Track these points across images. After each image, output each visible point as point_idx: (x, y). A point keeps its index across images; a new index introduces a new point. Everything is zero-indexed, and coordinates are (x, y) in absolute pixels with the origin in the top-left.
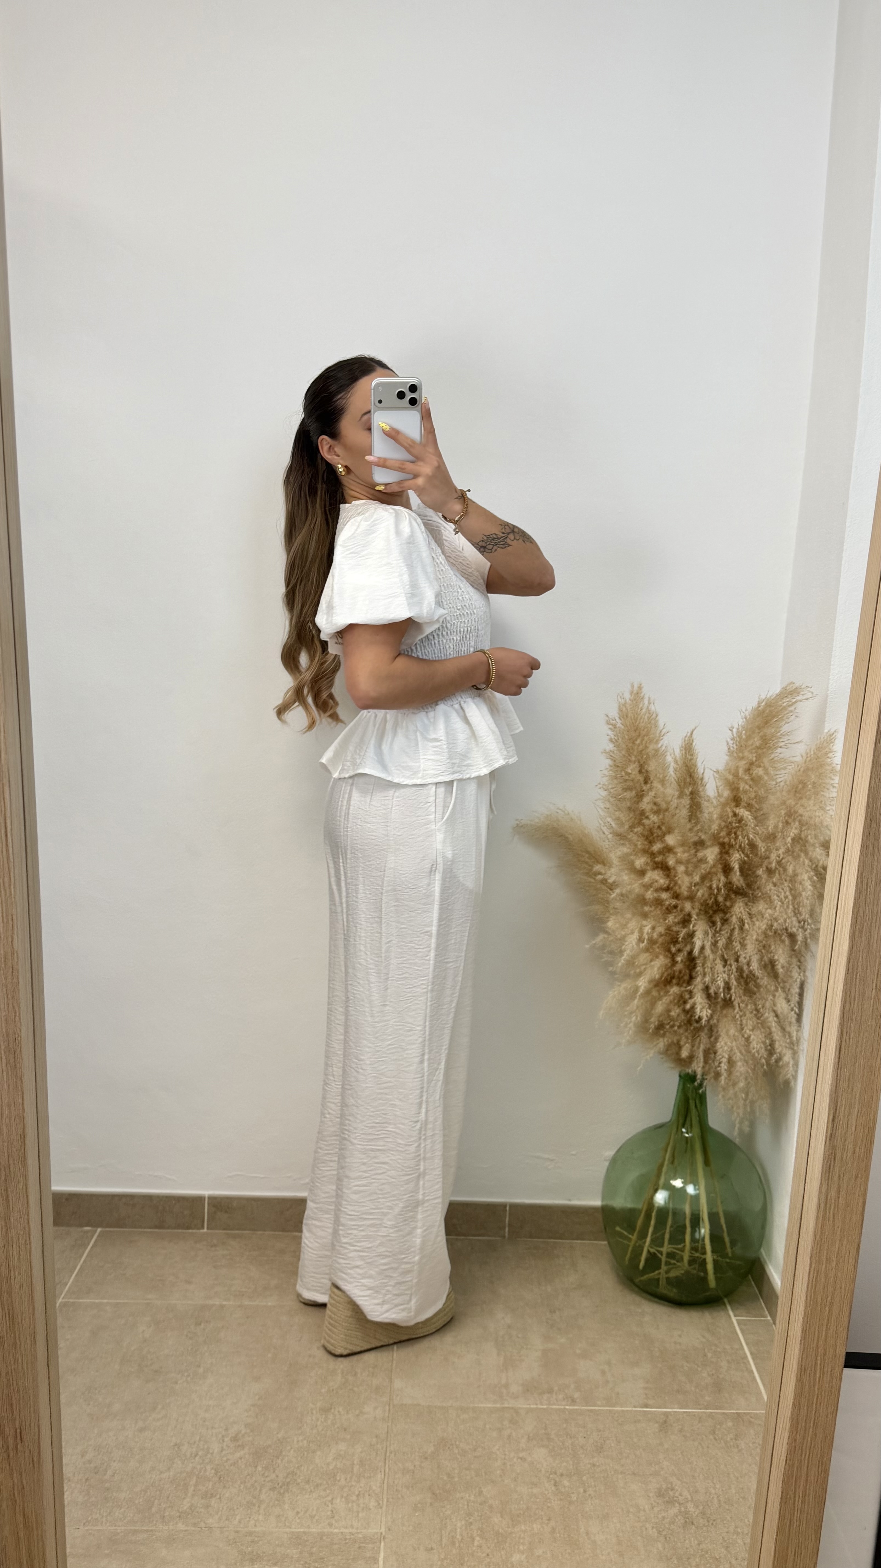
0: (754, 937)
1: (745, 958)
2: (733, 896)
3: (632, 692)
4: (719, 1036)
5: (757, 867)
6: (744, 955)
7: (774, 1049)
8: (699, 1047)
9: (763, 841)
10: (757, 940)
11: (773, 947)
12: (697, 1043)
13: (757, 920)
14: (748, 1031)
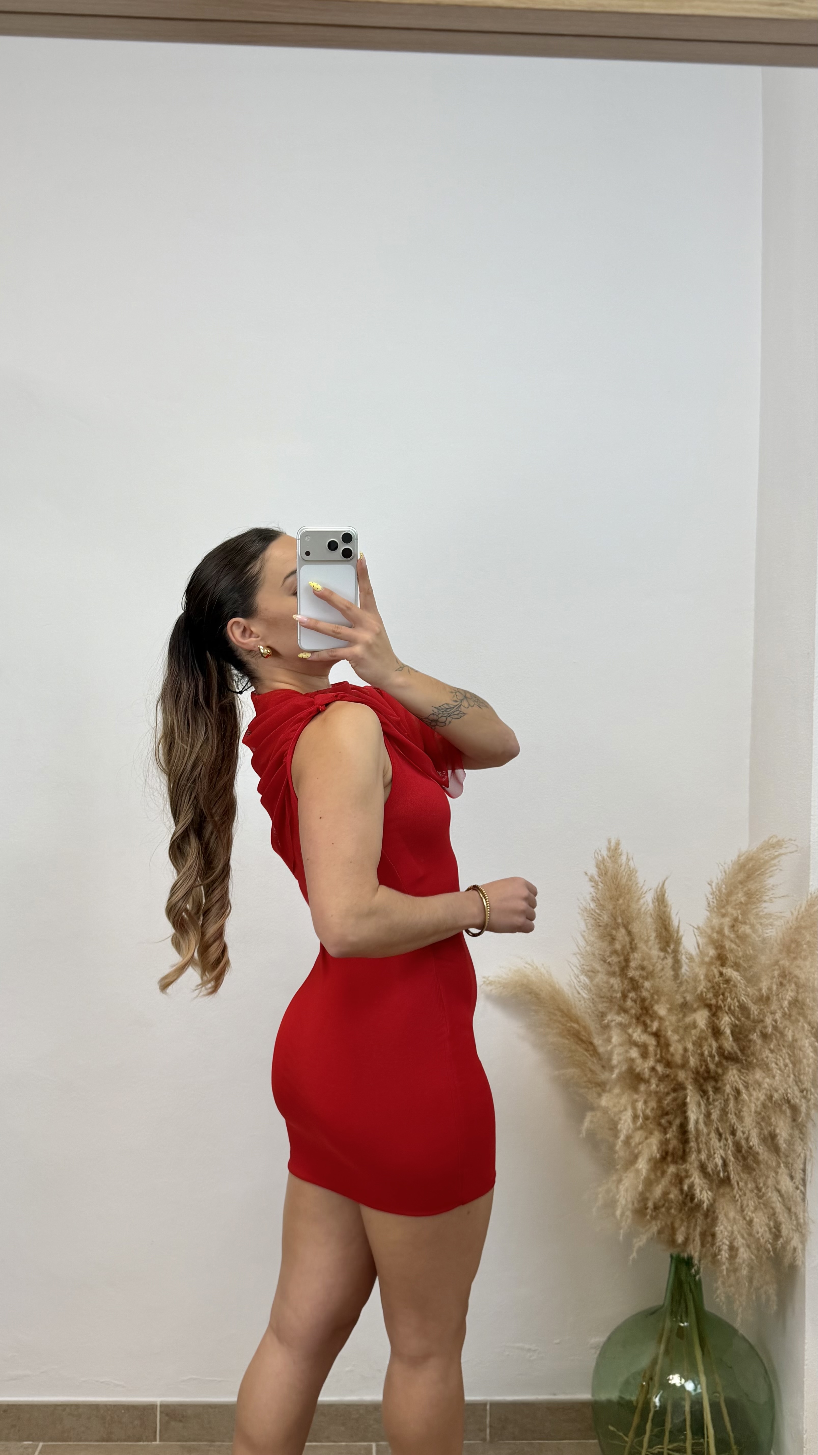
0: (753, 1110)
1: (744, 1133)
2: (724, 1062)
3: (610, 848)
4: (717, 1218)
5: (750, 1031)
6: (742, 1129)
7: (779, 1231)
8: (694, 1230)
9: (755, 1003)
10: (756, 1112)
11: (773, 1119)
12: (692, 1225)
13: (754, 1089)
14: (749, 1213)
